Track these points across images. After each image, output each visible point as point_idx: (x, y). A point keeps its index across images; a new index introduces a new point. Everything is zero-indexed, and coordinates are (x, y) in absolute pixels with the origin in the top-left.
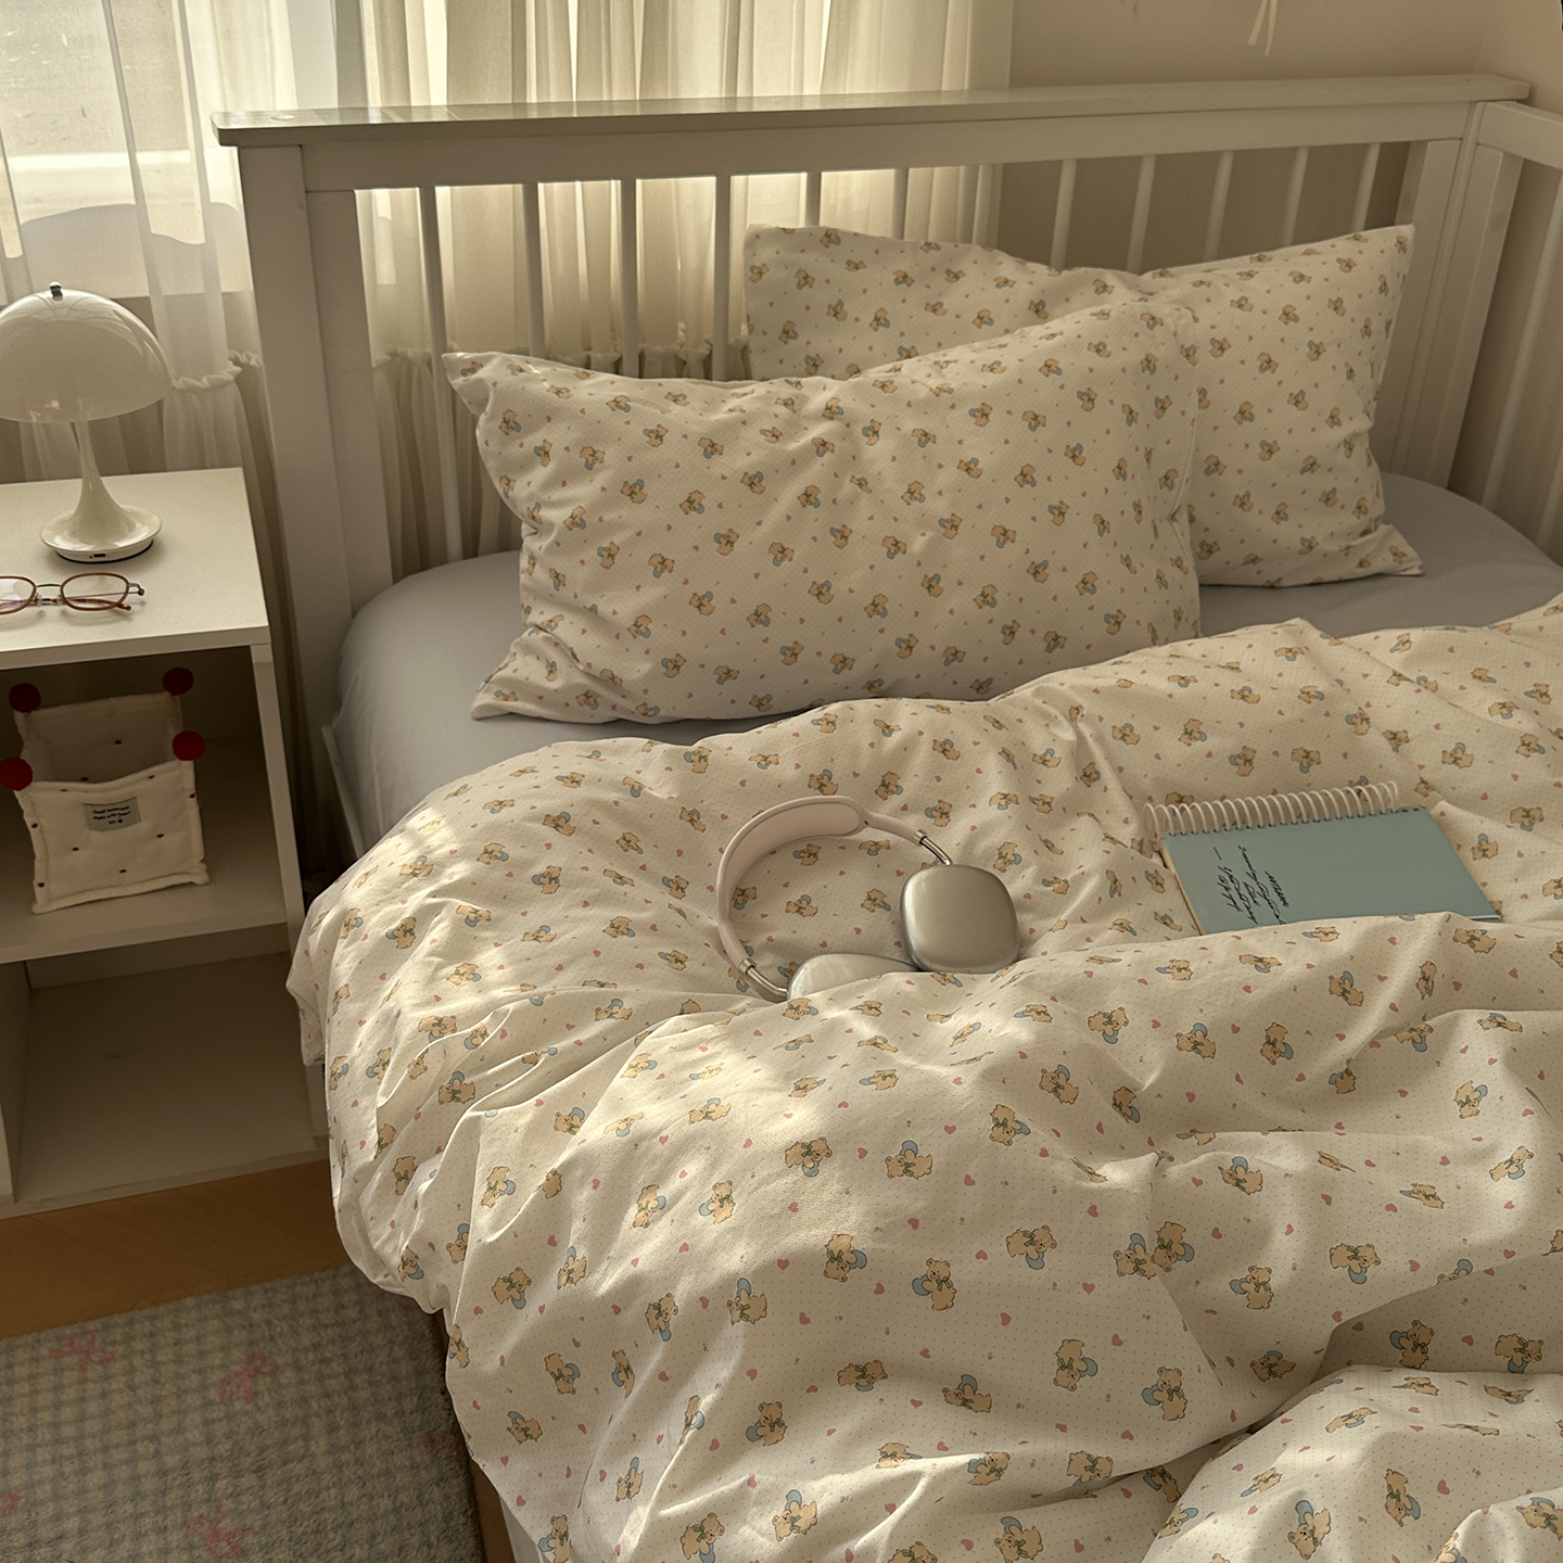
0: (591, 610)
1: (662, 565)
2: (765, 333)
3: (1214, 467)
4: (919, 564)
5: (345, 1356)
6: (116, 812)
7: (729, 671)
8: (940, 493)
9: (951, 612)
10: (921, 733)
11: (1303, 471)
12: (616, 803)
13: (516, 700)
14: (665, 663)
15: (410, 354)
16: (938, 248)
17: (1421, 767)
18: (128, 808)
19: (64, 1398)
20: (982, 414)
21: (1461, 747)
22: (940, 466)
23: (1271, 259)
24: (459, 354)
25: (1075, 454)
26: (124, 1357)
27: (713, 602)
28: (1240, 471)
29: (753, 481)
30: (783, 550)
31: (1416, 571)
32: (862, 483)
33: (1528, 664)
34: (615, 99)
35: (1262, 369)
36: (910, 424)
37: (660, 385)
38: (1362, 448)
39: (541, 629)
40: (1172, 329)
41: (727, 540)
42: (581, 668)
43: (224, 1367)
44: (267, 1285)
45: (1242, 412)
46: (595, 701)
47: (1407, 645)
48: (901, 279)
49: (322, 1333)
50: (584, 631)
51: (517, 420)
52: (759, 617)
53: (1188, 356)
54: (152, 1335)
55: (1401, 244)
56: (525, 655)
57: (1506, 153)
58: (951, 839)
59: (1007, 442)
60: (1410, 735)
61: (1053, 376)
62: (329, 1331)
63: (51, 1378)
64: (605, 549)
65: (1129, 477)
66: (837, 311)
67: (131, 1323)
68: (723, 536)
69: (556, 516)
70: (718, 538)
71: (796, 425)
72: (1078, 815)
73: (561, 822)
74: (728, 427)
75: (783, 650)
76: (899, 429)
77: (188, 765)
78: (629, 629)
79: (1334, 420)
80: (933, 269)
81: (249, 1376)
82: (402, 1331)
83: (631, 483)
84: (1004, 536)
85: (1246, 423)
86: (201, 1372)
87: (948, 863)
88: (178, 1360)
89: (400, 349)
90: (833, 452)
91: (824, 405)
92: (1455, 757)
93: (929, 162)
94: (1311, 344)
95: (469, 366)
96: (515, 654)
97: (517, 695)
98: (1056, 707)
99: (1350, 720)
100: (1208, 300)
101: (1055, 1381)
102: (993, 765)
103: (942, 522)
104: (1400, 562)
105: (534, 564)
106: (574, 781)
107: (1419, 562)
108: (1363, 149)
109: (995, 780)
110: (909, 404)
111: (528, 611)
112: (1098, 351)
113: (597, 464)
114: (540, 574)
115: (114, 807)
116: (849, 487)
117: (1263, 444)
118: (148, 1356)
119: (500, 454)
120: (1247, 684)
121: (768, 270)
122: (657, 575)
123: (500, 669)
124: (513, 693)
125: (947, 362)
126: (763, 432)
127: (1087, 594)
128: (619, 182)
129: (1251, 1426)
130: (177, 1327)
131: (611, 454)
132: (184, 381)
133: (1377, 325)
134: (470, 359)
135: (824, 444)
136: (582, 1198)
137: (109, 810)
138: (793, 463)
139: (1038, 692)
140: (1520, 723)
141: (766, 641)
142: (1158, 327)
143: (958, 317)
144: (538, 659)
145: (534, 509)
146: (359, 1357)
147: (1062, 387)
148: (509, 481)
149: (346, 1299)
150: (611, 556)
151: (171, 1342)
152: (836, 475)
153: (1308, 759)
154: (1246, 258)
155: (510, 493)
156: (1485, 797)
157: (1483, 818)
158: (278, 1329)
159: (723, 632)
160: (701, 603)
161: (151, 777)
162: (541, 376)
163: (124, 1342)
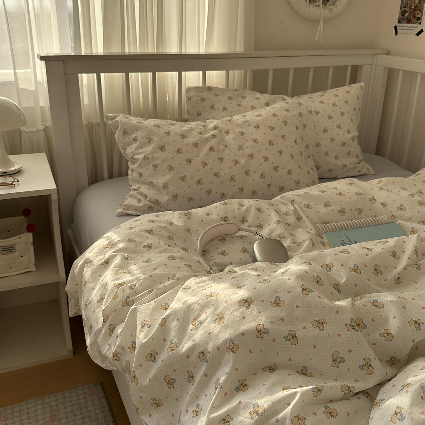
0: (151, 183)
1: (171, 168)
2: (192, 114)
3: (318, 145)
4: (243, 167)
5: (81, 414)
6: (9, 249)
7: (191, 198)
8: (248, 148)
9: (253, 180)
10: (252, 206)
11: (342, 146)
12: (166, 227)
13: (129, 210)
14: (173, 196)
15: (93, 122)
16: (239, 90)
17: (392, 212)
18: (13, 247)
20: (257, 127)
21: (402, 205)
22: (247, 141)
23: (327, 92)
24: (110, 115)
25: (283, 137)
26: (11, 418)
27: (186, 178)
28: (325, 146)
29: (196, 145)
30: (205, 163)
31: (373, 173)
32: (226, 146)
33: (415, 185)
34: (149, 52)
35: (329, 119)
36: (238, 130)
37: (167, 121)
38: (356, 140)
39: (135, 190)
40: (305, 106)
41: (189, 161)
42: (148, 199)
43: (43, 419)
44: (56, 394)
45: (324, 130)
46: (153, 209)
47: (381, 182)
48: (229, 98)
49: (74, 407)
50: (148, 189)
51: (127, 131)
52: (199, 182)
53: (310, 113)
54: (20, 411)
55: (361, 87)
56: (131, 198)
57: (384, 67)
58: (265, 232)
59: (265, 134)
60: (387, 203)
61: (275, 117)
62: (76, 407)
64: (154, 165)
65: (298, 144)
66: (212, 107)
67: (13, 408)
68: (188, 160)
69: (140, 157)
70: (187, 160)
71: (206, 131)
72: (298, 228)
73: (150, 232)
74: (187, 131)
75: (206, 192)
76: (235, 131)
77: (31, 234)
78: (162, 187)
79: (349, 132)
80: (238, 96)
81: (52, 421)
82: (99, 405)
83: (161, 146)
84: (266, 159)
85: (326, 133)
86: (36, 421)
87: (265, 238)
88: (29, 418)
89: (90, 121)
90: (217, 137)
91: (213, 127)
92: (401, 208)
93: (235, 69)
94: (341, 112)
95: (112, 118)
96: (128, 198)
97: (129, 209)
98: (287, 201)
99: (370, 200)
100: (313, 102)
101: (332, 365)
102: (273, 214)
103: (249, 156)
104: (369, 171)
105: (133, 172)
106: (153, 221)
107: (373, 171)
108: (346, 67)
109: (274, 217)
110: (237, 125)
111: (131, 186)
112: (287, 111)
113: (151, 142)
114: (135, 174)
115: (8, 247)
116: (222, 147)
117: (331, 138)
118: (19, 418)
119: (122, 141)
120: (340, 192)
121: (192, 98)
122: (170, 171)
123: (124, 202)
124: (128, 209)
125: (246, 115)
126: (197, 132)
127: (290, 175)
128: (151, 73)
129: (389, 379)
130: (28, 408)
131: (155, 139)
132: (28, 130)
133: (357, 108)
134: (113, 116)
135: (214, 135)
136: (174, 324)
137: (7, 248)
138: (206, 140)
139: (281, 197)
140: (417, 198)
141: (201, 189)
142: (302, 105)
143: (246, 107)
144: (135, 199)
145: (133, 156)
146: (86, 414)
147: (278, 120)
148: (125, 149)
149: (80, 397)
150: (156, 167)
151: (26, 413)
152: (218, 144)
153: (360, 211)
154: (321, 92)
155: (126, 152)
156: (411, 218)
157: (412, 223)
158: (60, 407)
159: (189, 187)
160: (183, 179)
161: (20, 238)
162: (134, 120)
163: (11, 414)
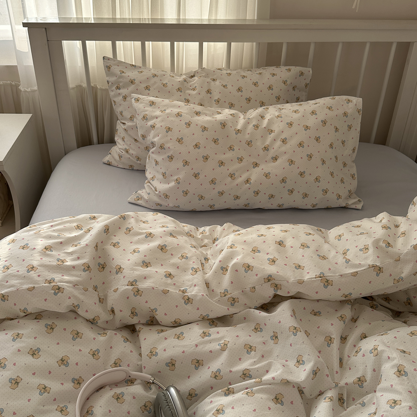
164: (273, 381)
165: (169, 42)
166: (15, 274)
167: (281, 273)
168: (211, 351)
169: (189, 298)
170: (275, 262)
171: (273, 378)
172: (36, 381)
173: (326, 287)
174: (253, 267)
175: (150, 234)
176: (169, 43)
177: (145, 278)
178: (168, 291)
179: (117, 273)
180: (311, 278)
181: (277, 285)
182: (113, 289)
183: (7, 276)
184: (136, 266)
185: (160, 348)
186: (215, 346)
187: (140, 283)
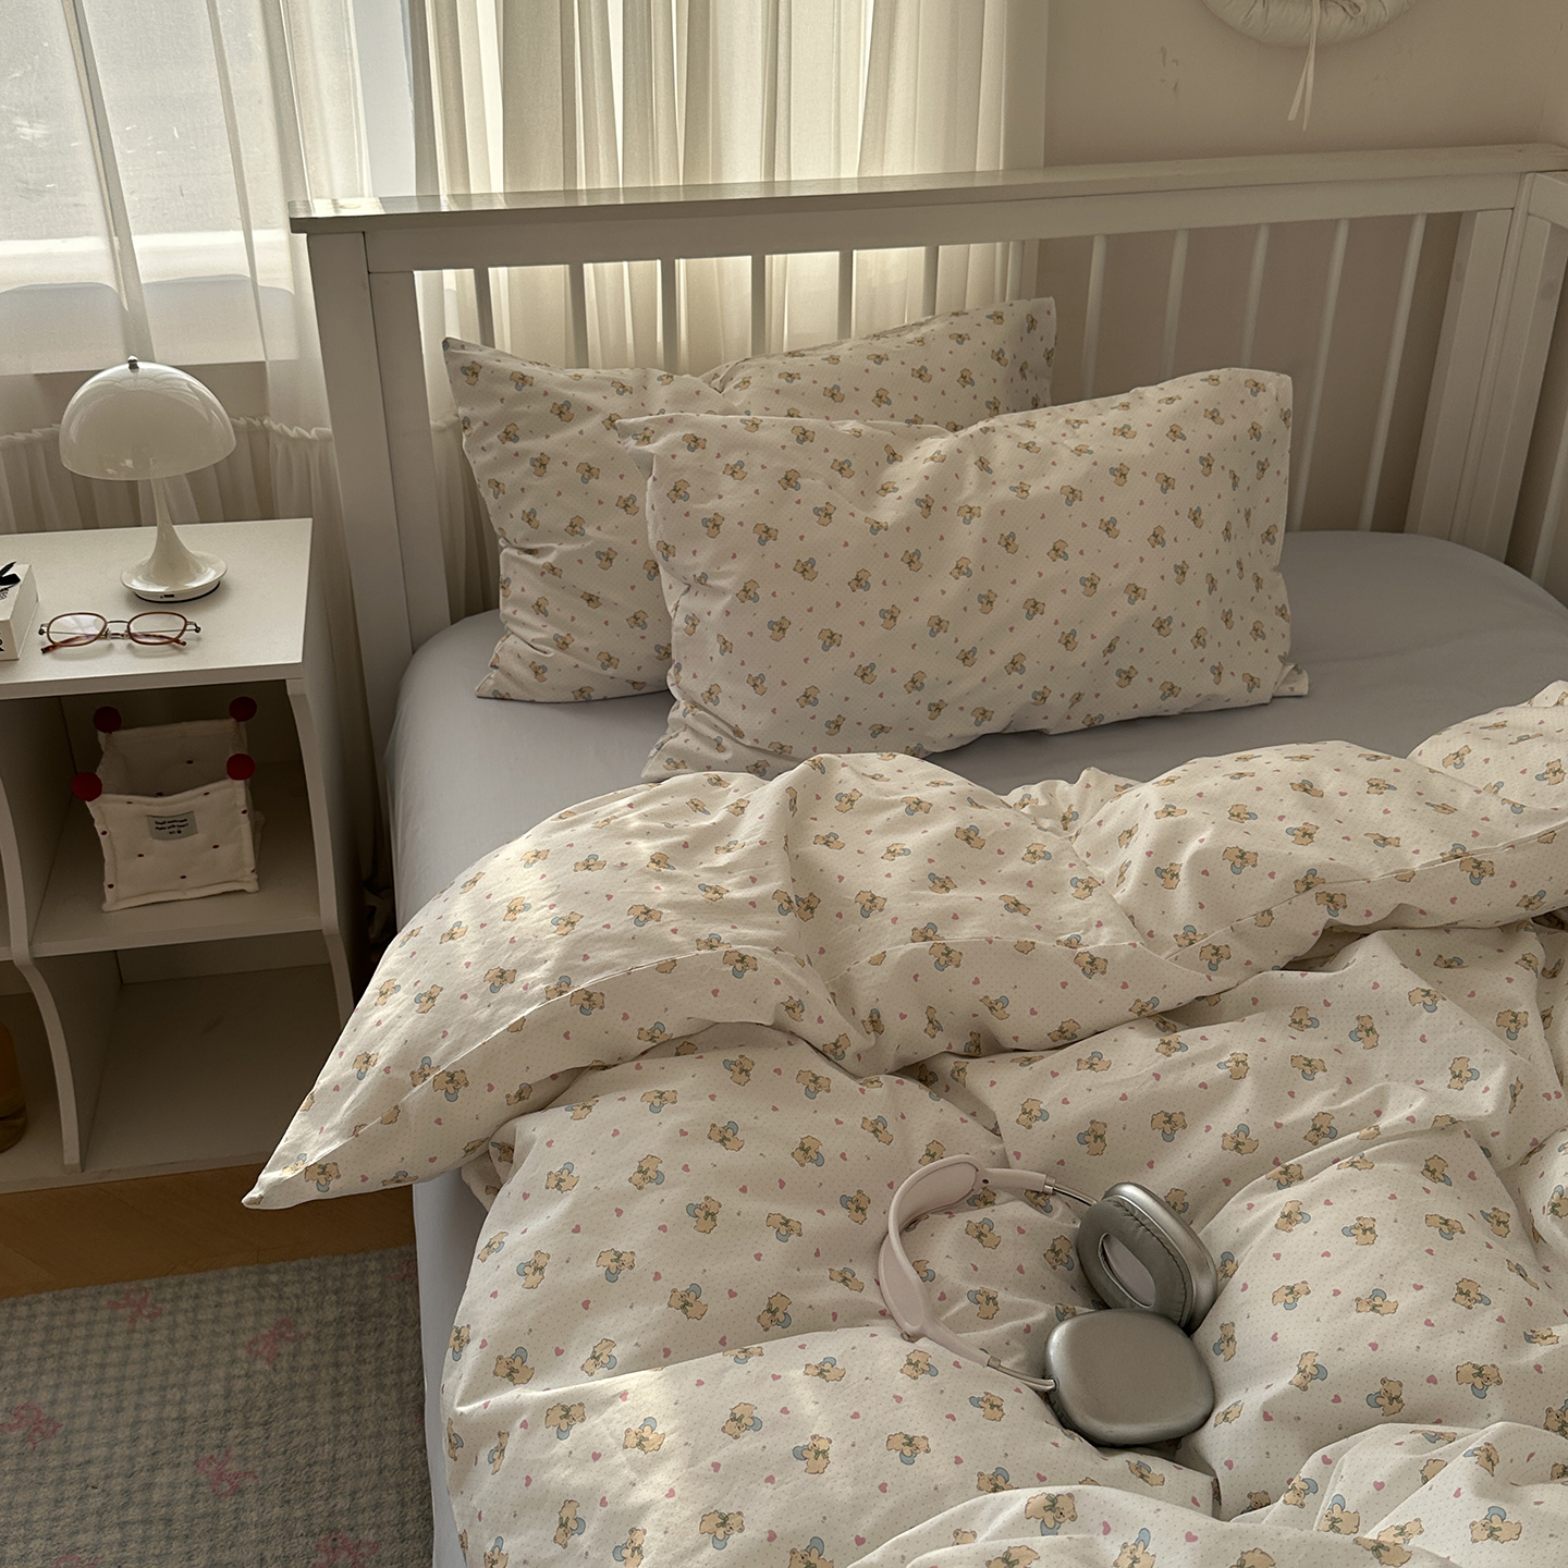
5: (360, 1333)
6: (175, 824)
18: (187, 820)
19: (113, 1344)
26: (170, 1313)
43: (254, 1329)
49: (345, 1310)
54: (197, 1297)
57: (1553, 224)
63: (105, 1326)
67: (181, 1284)
77: (240, 785)
81: (275, 1339)
86: (234, 1332)
88: (216, 1320)
108: (1410, 219)
115: (173, 819)
118: (190, 1315)
130: (220, 1292)
137: (170, 822)
149: (370, 1280)
151: (212, 1303)
158: (306, 1303)
161: (206, 794)
163: (172, 1300)
164: (1412, 1128)
165: (750, 258)
166: (601, 934)
167: (1340, 860)
168: (1203, 1085)
169: (1094, 960)
170: (1310, 835)
171: (1411, 1119)
172: (757, 1207)
173: (1476, 881)
174: (1256, 854)
175: (919, 802)
176: (747, 260)
177: (955, 917)
178: (1033, 943)
179: (866, 914)
180: (1432, 863)
181: (1332, 897)
182: (869, 958)
183: (580, 941)
184: (916, 888)
185: (1048, 1098)
186: (1210, 1071)
187: (946, 932)
